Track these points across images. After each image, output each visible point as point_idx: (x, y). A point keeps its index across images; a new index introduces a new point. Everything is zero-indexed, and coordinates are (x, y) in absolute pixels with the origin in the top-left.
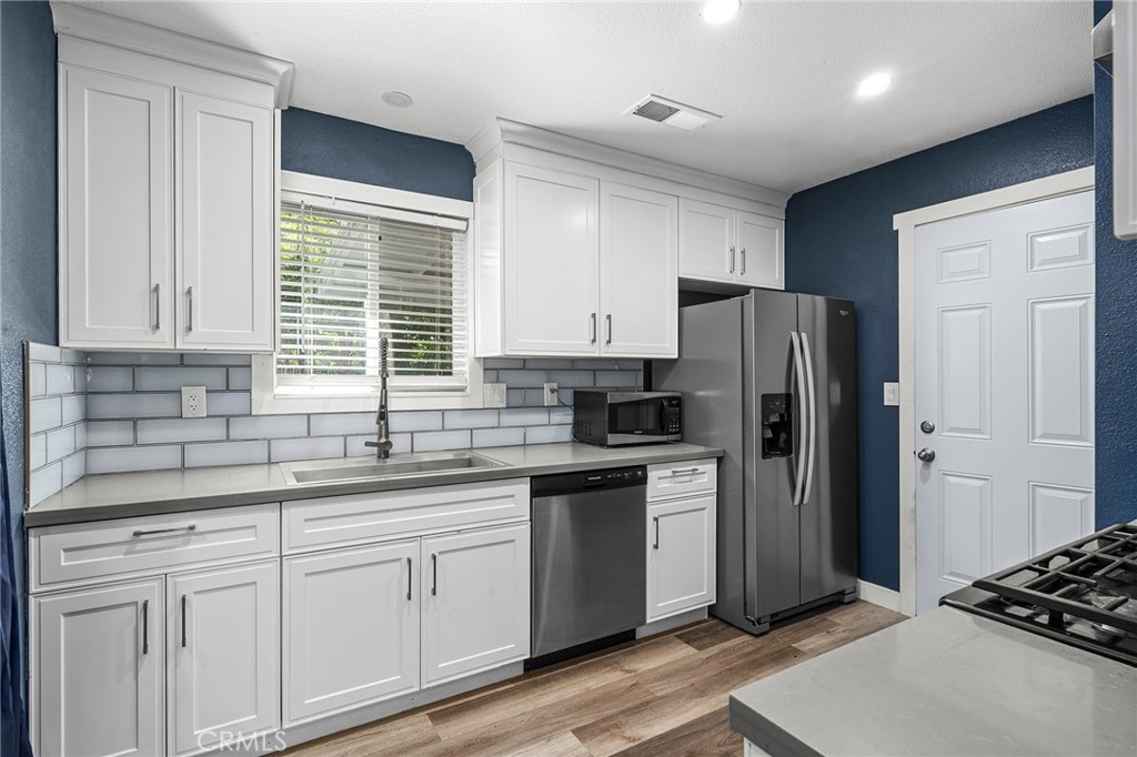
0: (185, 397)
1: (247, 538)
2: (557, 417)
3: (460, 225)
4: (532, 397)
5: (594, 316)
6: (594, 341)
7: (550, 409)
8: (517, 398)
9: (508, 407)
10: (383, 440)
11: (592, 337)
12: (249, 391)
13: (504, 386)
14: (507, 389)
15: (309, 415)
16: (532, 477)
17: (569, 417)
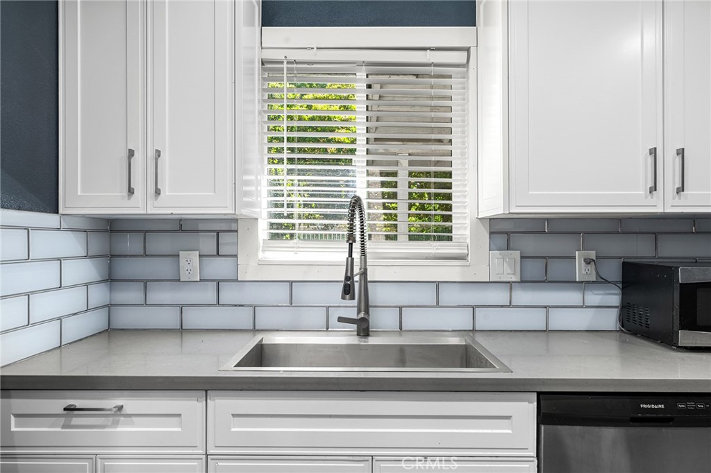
0: (182, 261)
1: (172, 428)
2: (594, 297)
3: (459, 57)
4: (557, 269)
5: (653, 152)
6: (654, 189)
7: (584, 285)
8: (535, 269)
9: (522, 281)
10: (362, 315)
11: (651, 184)
12: (236, 256)
13: (517, 254)
14: (522, 257)
15: (291, 283)
16: (539, 394)
17: (614, 299)
